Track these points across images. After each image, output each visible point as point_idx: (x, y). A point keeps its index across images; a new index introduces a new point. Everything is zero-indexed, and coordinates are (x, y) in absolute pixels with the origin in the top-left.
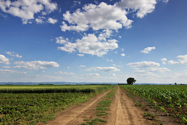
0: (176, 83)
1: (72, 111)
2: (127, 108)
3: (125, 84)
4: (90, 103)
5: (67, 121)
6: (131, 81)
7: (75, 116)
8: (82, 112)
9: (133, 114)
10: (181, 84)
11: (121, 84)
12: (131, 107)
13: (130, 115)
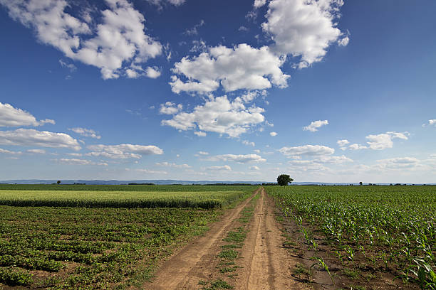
0: (361, 183)
1: (182, 257)
2: (269, 254)
3: (274, 185)
4: (212, 237)
5: (173, 284)
6: (284, 180)
7: (187, 270)
8: (197, 260)
9: (277, 267)
10: (370, 184)
11: (267, 185)
12: (276, 250)
13: (272, 270)
